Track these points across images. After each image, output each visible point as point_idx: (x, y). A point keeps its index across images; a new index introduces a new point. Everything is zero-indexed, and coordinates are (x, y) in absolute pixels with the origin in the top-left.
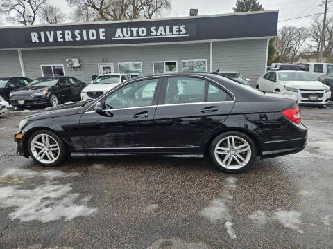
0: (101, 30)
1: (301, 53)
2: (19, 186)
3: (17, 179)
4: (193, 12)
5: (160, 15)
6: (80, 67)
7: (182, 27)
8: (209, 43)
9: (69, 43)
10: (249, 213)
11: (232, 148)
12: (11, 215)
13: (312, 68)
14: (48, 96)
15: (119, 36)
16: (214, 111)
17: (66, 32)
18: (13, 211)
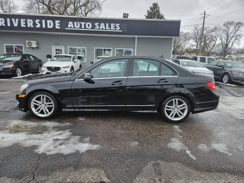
0: (57, 22)
1: (186, 50)
2: (29, 132)
3: (24, 128)
4: (126, 15)
5: (93, 14)
6: (37, 48)
7: (117, 25)
8: (135, 38)
9: (30, 29)
10: (197, 145)
11: (176, 107)
12: (36, 151)
13: (199, 59)
14: (14, 68)
15: (71, 27)
16: (166, 82)
17: (28, 21)
18: (36, 149)
